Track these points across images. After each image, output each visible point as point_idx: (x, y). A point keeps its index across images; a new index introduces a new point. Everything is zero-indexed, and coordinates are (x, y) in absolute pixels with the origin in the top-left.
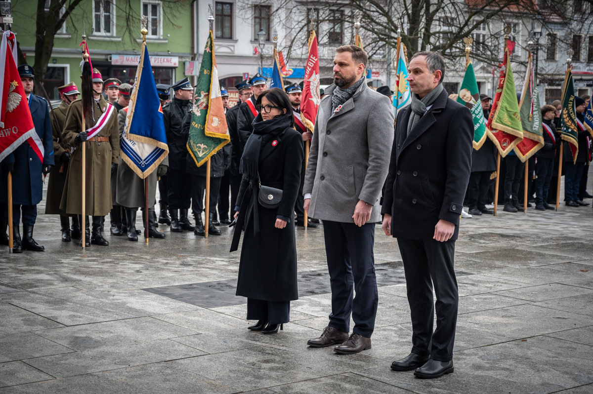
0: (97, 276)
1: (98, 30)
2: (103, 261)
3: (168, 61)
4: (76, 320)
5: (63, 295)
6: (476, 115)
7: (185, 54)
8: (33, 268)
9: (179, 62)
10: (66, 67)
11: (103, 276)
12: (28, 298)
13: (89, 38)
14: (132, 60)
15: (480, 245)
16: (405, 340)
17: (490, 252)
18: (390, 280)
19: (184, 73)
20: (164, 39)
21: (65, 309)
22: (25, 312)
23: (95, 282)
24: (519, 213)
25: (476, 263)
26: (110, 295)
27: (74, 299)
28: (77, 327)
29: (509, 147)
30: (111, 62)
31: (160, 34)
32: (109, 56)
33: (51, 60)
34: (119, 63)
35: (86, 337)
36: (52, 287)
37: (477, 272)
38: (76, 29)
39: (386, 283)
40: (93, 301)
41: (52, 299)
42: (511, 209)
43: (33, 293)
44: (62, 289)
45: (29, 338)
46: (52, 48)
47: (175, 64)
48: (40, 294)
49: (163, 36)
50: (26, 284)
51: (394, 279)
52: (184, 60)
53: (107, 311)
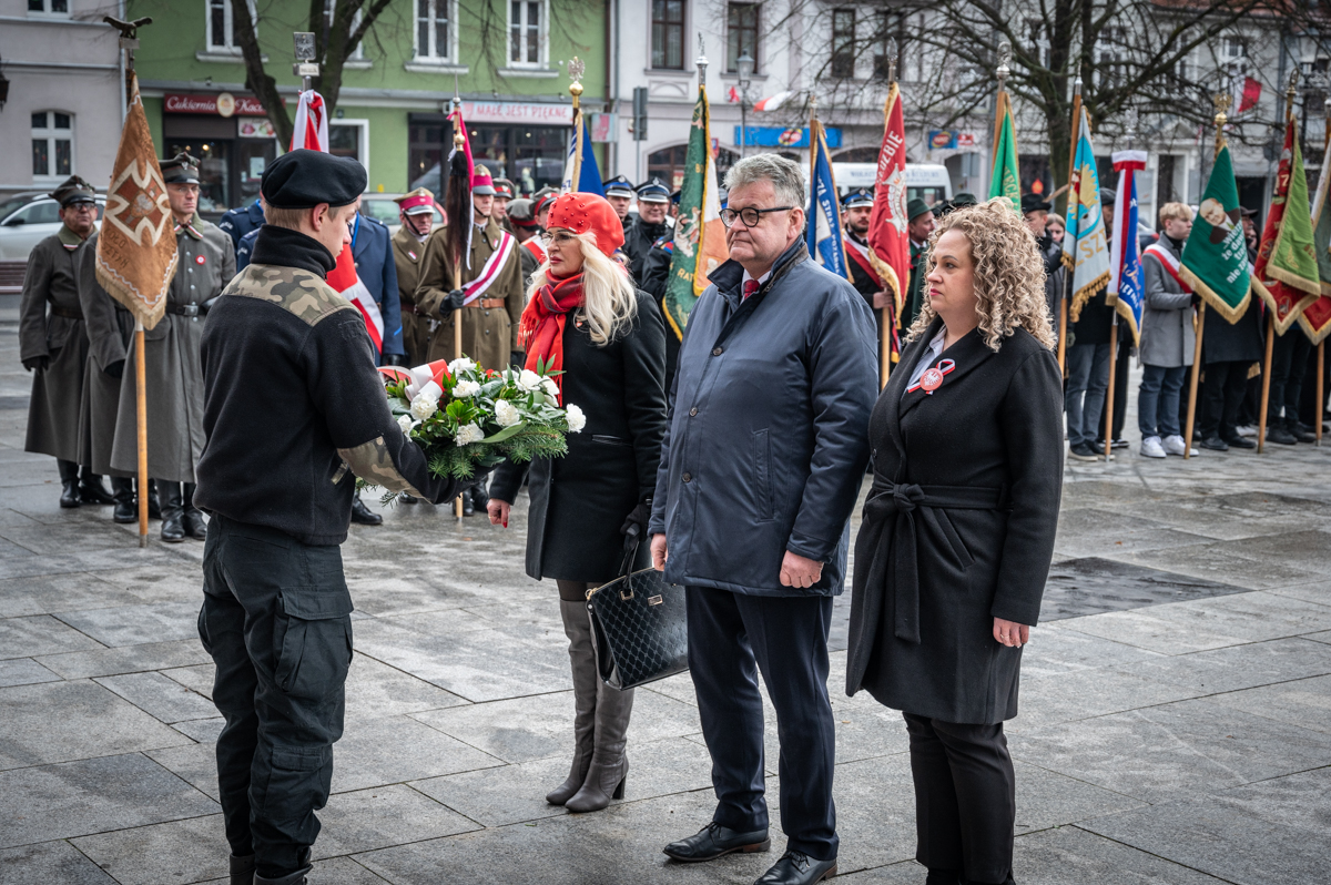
0: (502, 584)
1: (424, 51)
2: (505, 549)
3: (558, 113)
4: (489, 690)
5: (446, 629)
6: (1234, 252)
7: (591, 99)
8: (372, 564)
10: (362, 126)
11: (514, 585)
12: (381, 634)
13: (408, 68)
14: (488, 111)
15: (1246, 521)
16: (1159, 749)
17: (1269, 538)
18: (1086, 602)
20: (551, 71)
21: (459, 661)
22: (383, 669)
23: (501, 599)
24: (1300, 447)
25: (1248, 564)
26: (539, 631)
27: (471, 638)
28: (494, 704)
29: (1291, 314)
31: (543, 60)
32: (445, 104)
33: (334, 111)
35: (519, 730)
36: (420, 609)
37: (1258, 585)
38: (382, 51)
39: (1082, 611)
40: (510, 645)
41: (428, 638)
42: (1283, 437)
43: (389, 622)
44: (441, 614)
45: (408, 732)
48: (403, 627)
49: (550, 63)
50: (369, 602)
51: (1094, 601)
52: (589, 111)
53: (543, 669)
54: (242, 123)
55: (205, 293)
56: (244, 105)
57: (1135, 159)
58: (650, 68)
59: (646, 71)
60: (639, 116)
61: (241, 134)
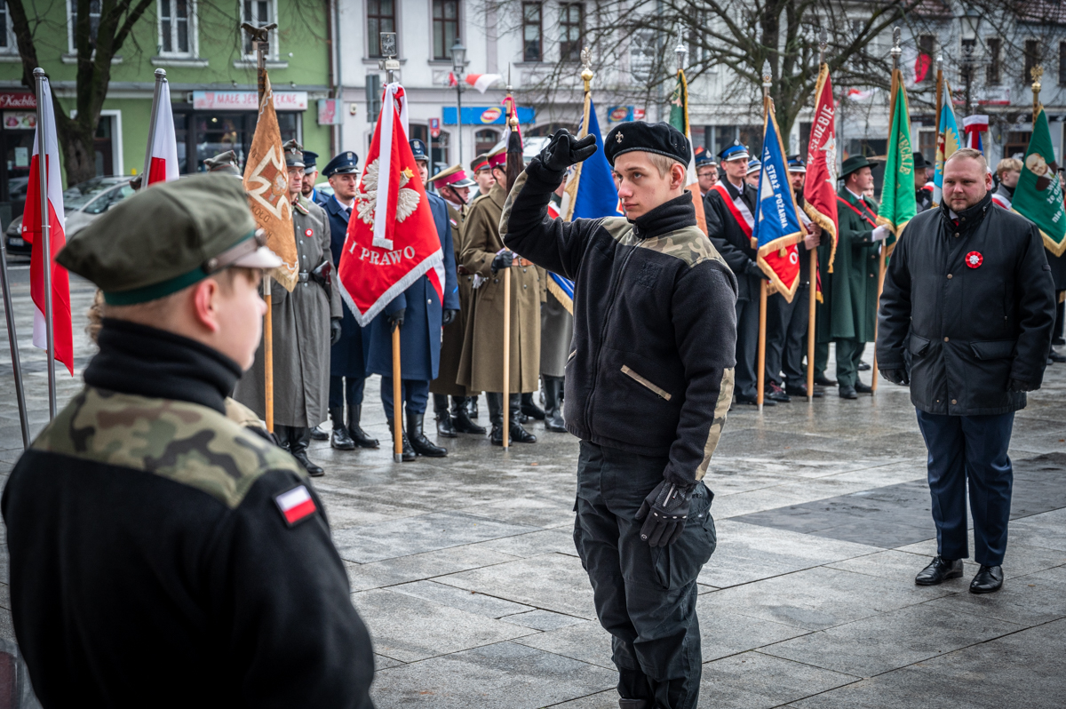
1: (168, 47)
3: (289, 100)
7: (317, 86)
9: (309, 101)
10: (115, 116)
13: (154, 62)
14: (228, 99)
19: (317, 121)
20: (282, 62)
30: (192, 105)
31: (273, 52)
32: (189, 95)
33: (105, 104)
34: (206, 107)
35: (786, 606)
38: (138, 48)
46: (107, 85)
47: (301, 105)
49: (280, 55)
52: (316, 97)
54: (6, 117)
55: (314, 262)
56: (9, 100)
57: (979, 122)
58: (367, 57)
59: (363, 60)
60: (372, 101)
61: (6, 127)
